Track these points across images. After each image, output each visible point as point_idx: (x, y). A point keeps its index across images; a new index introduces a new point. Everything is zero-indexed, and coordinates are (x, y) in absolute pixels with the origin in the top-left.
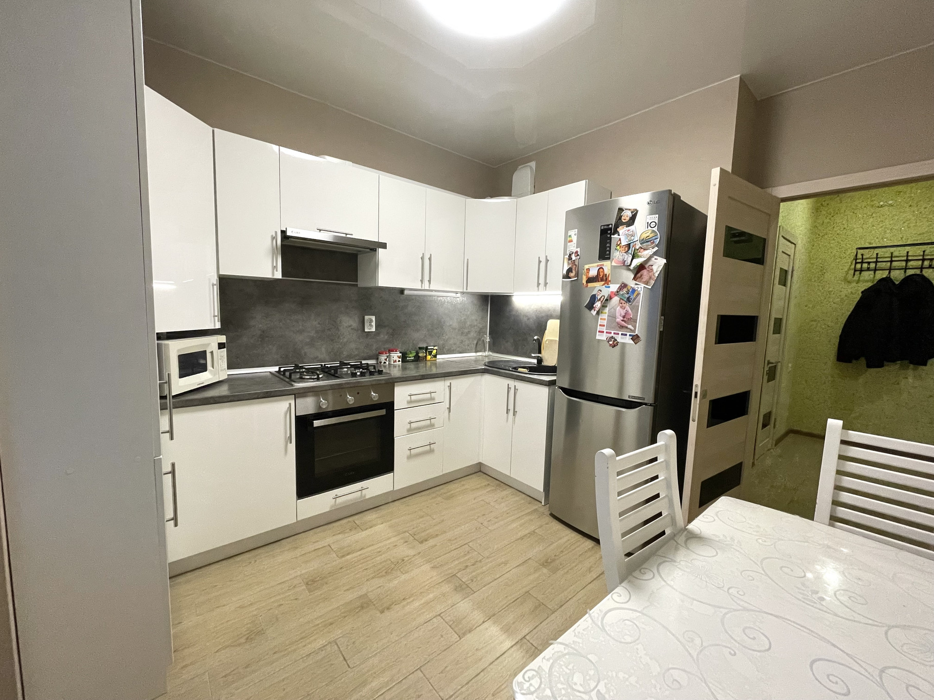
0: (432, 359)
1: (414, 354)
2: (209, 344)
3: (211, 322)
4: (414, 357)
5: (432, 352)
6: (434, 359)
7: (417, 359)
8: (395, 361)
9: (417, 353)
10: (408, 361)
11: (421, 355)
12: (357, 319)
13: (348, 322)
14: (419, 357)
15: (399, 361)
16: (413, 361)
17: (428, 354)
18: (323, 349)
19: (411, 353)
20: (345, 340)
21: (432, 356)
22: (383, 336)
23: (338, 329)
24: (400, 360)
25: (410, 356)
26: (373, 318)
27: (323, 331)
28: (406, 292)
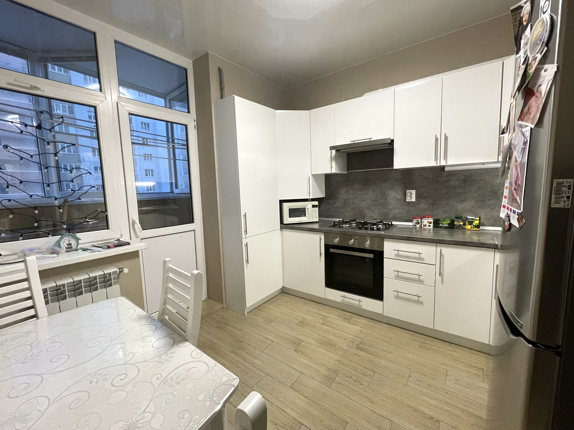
0: (472, 229)
1: (449, 222)
2: (307, 205)
3: (308, 195)
4: (448, 224)
5: (473, 222)
6: (475, 229)
7: (452, 226)
8: (425, 225)
9: (452, 222)
10: (441, 227)
11: (456, 223)
12: (400, 193)
13: (393, 195)
14: (454, 225)
15: (429, 226)
16: (446, 228)
17: (467, 223)
18: (376, 212)
19: (444, 221)
20: (391, 207)
21: (473, 226)
22: (423, 206)
23: (386, 199)
24: (432, 225)
25: (444, 223)
26: (414, 192)
27: (376, 201)
28: (446, 169)
